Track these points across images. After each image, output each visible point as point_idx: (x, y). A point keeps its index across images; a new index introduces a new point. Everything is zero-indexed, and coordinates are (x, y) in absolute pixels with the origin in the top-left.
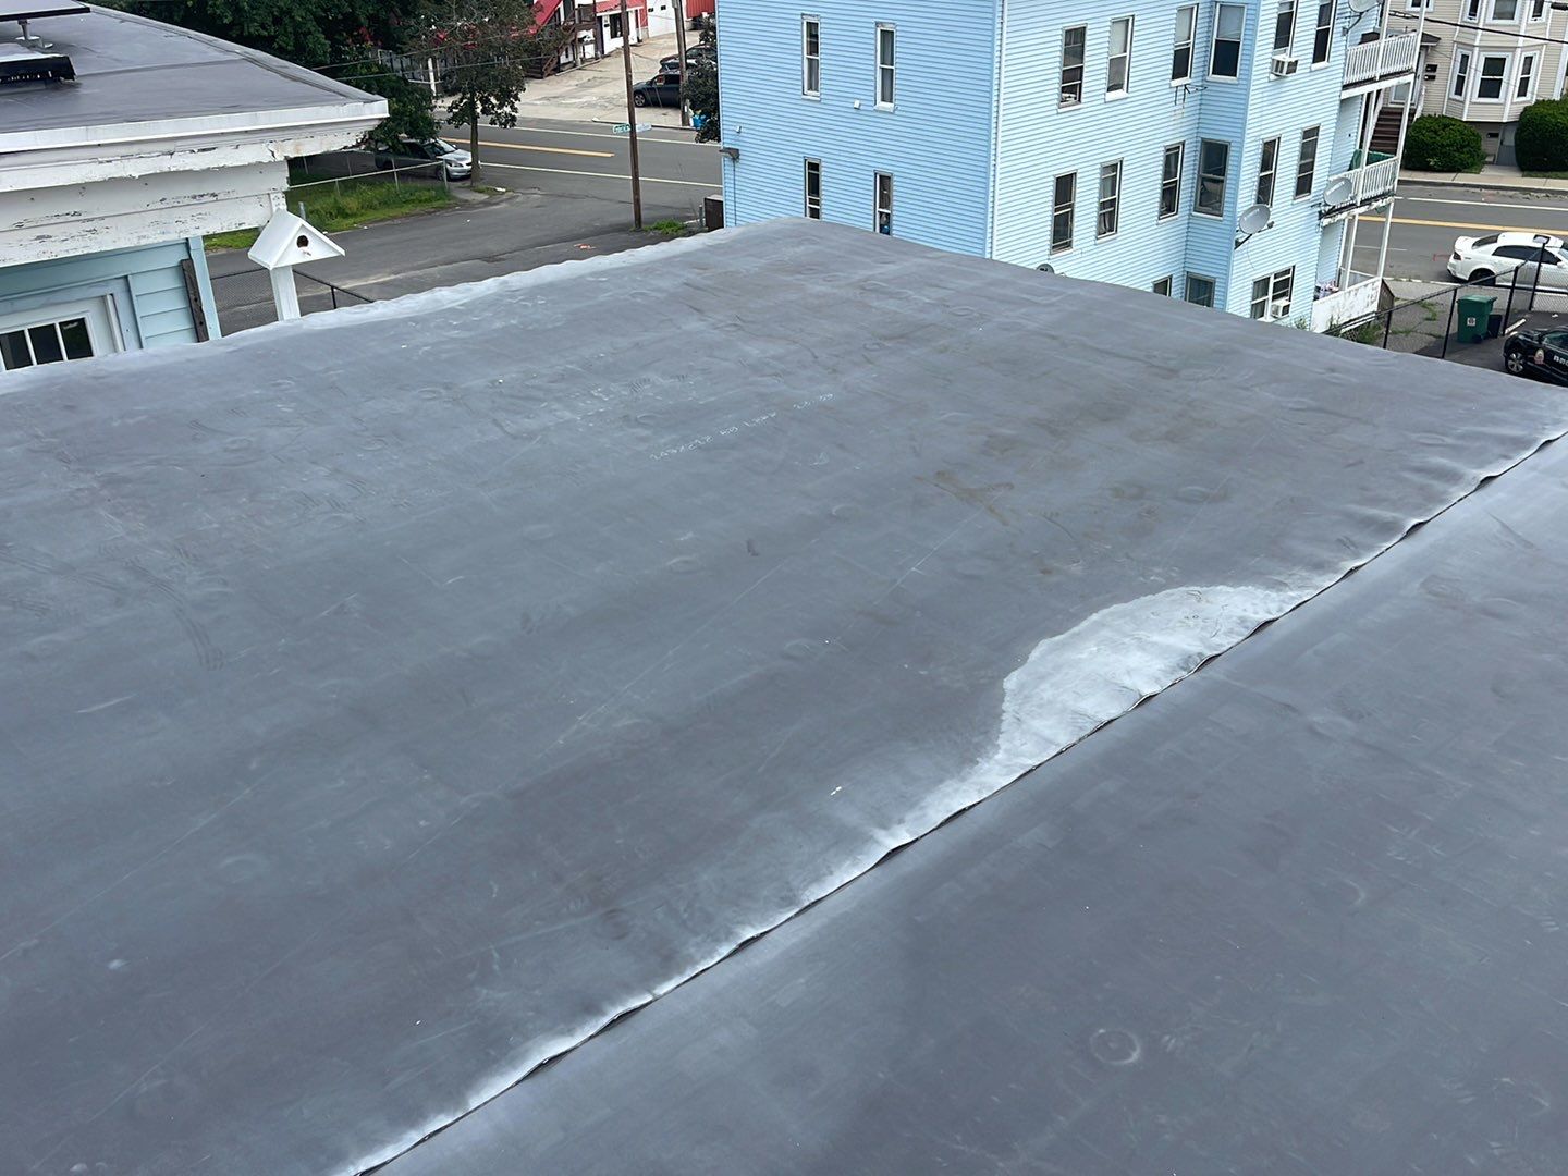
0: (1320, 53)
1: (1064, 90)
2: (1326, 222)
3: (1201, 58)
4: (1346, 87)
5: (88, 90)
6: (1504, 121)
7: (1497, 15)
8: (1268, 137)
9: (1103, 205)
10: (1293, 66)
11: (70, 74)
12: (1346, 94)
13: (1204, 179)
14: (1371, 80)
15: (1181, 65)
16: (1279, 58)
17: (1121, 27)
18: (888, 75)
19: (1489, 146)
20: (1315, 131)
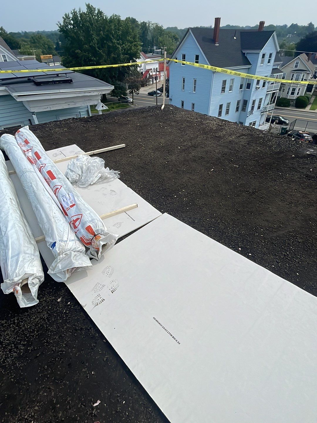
0: (264, 86)
1: (222, 90)
2: (262, 114)
3: (245, 86)
4: (267, 92)
5: (74, 84)
6: (294, 99)
8: (254, 100)
9: (227, 110)
10: (259, 88)
11: (72, 82)
13: (243, 106)
14: (272, 91)
15: (241, 87)
16: (257, 86)
17: (232, 80)
18: (195, 87)
19: (292, 103)
20: (262, 99)
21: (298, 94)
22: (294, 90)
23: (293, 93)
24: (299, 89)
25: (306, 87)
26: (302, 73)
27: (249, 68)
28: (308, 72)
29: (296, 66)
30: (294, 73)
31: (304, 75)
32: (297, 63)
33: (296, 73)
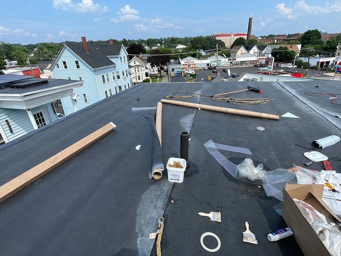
0: (127, 76)
1: (103, 82)
3: (116, 77)
5: (50, 83)
7: (138, 72)
8: (125, 85)
9: (110, 94)
10: (125, 77)
11: (48, 82)
12: (131, 80)
13: (119, 90)
14: (132, 78)
15: (114, 79)
17: (107, 75)
20: (128, 84)
21: (142, 79)
22: (139, 77)
23: (139, 79)
24: (142, 76)
25: (145, 74)
26: (139, 67)
27: (115, 66)
28: (143, 66)
29: (135, 63)
30: (135, 67)
31: (141, 68)
32: (134, 61)
33: (136, 67)
